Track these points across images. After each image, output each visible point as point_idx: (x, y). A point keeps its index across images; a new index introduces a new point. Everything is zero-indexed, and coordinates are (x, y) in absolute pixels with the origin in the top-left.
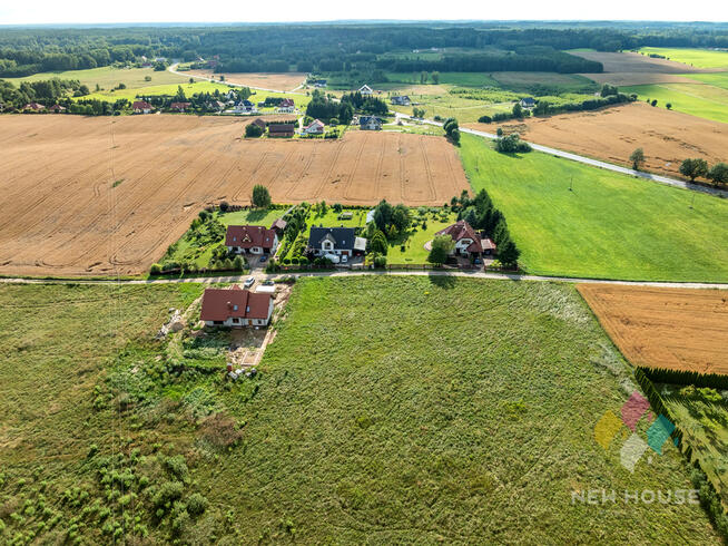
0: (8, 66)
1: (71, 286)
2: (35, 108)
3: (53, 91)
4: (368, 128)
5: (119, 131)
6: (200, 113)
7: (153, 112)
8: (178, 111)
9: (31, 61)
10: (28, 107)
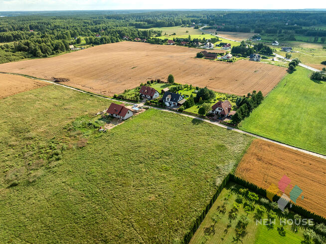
0: (144, 24)
1: (92, 96)
2: (137, 39)
3: (148, 34)
4: (253, 60)
5: (156, 50)
6: (190, 47)
7: (174, 44)
8: (183, 45)
9: (152, 23)
10: (136, 39)
